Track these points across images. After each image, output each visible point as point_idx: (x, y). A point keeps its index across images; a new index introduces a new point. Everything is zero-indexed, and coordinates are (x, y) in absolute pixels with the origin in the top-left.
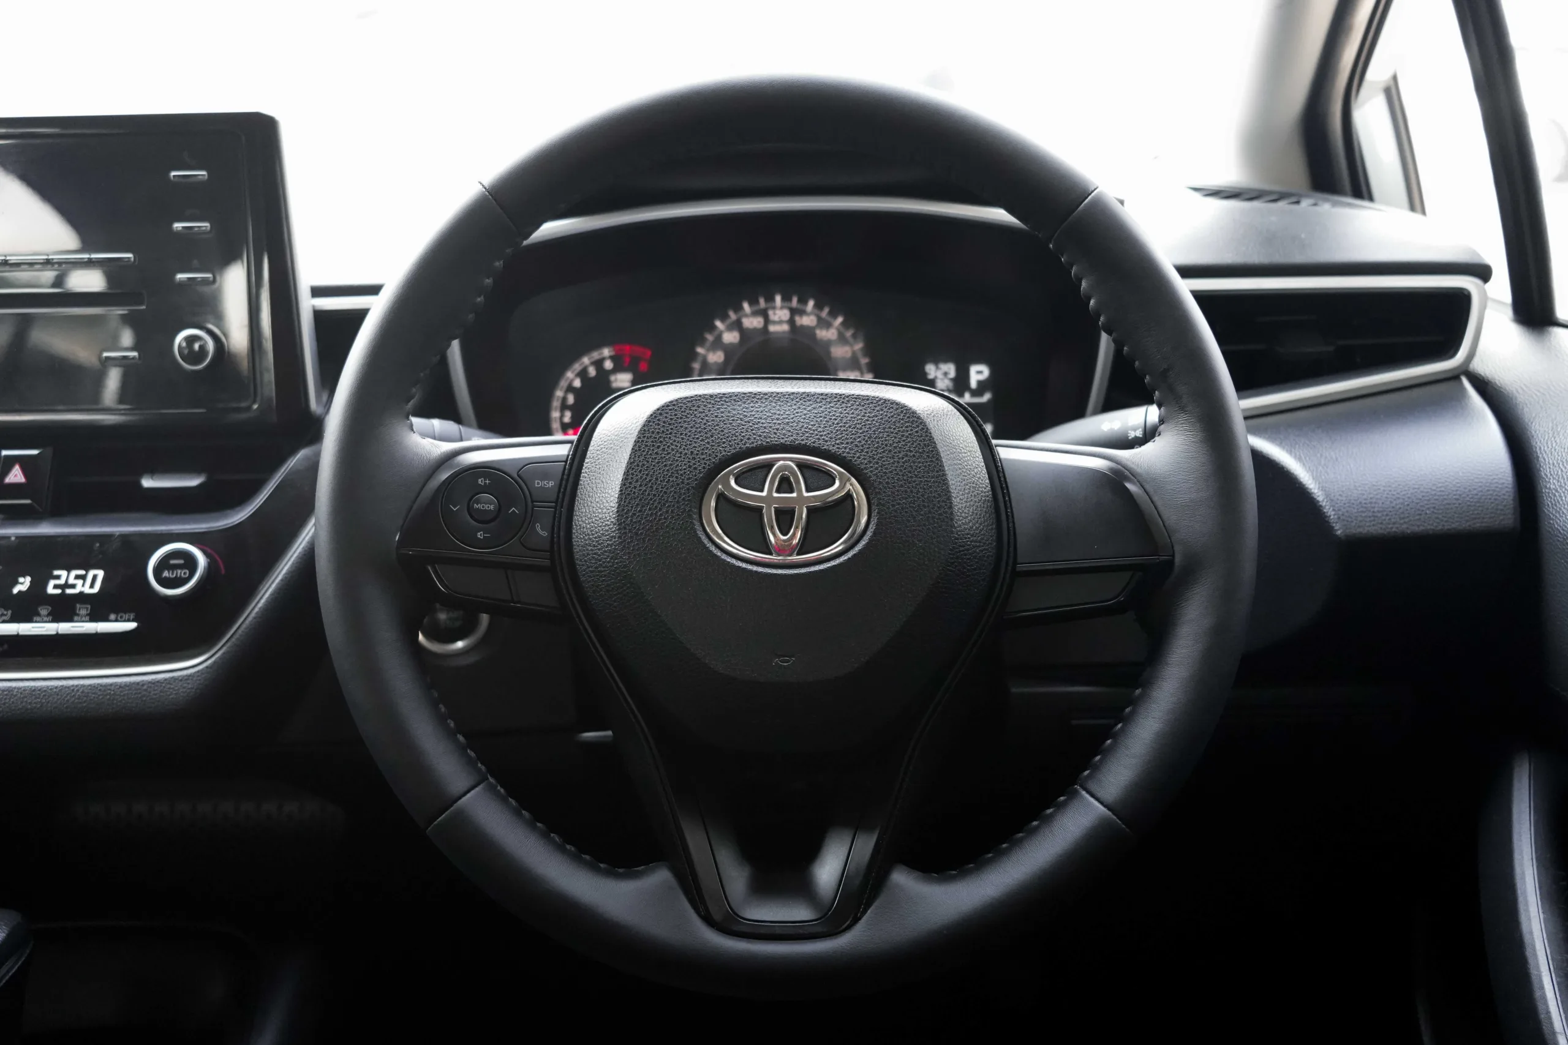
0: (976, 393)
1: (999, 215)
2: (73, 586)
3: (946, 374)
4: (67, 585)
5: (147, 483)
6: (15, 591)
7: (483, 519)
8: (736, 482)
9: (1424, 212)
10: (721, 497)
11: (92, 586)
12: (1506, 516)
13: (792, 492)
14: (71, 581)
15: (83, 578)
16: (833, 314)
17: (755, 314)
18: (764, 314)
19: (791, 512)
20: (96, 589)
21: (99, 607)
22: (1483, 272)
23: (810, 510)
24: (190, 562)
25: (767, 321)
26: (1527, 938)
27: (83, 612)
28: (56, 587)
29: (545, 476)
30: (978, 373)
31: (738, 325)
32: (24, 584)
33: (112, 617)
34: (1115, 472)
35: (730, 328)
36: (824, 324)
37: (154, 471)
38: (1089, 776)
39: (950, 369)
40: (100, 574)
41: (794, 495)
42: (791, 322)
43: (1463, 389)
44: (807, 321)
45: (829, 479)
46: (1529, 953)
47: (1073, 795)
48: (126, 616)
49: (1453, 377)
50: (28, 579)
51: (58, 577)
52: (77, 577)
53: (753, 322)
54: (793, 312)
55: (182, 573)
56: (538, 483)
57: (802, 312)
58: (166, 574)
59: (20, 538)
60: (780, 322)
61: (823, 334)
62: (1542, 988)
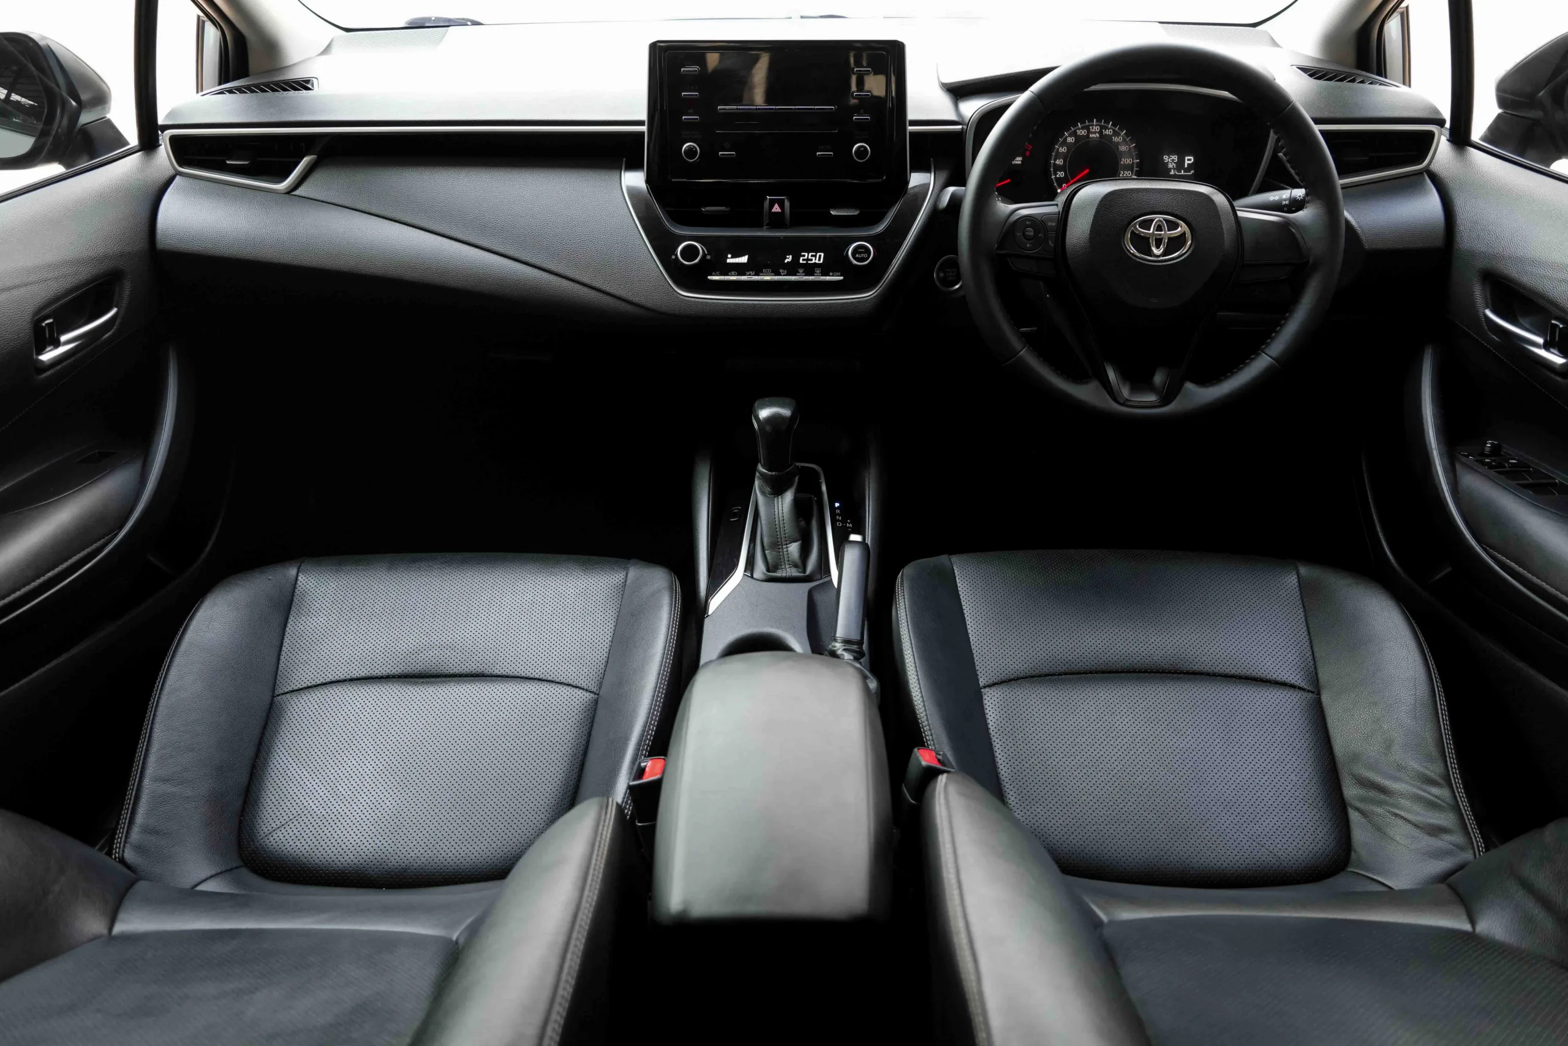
0: (1186, 170)
1: (1226, 94)
2: (811, 260)
3: (1173, 160)
4: (808, 260)
5: (833, 213)
6: (786, 261)
7: (1028, 238)
8: (1140, 227)
9: (1410, 86)
10: (1133, 233)
11: (819, 260)
12: (1439, 242)
13: (1162, 231)
14: (810, 257)
15: (815, 256)
16: (1121, 129)
17: (1082, 128)
18: (1087, 128)
19: (1161, 239)
20: (821, 261)
21: (825, 269)
22: (1441, 123)
23: (1169, 239)
24: (868, 251)
25: (1089, 132)
26: (1424, 416)
27: (818, 272)
28: (803, 260)
29: (1051, 220)
30: (1189, 160)
31: (1074, 134)
32: (789, 259)
33: (831, 274)
34: (1285, 222)
35: (1070, 135)
36: (1116, 134)
37: (835, 208)
38: (1265, 348)
39: (1175, 158)
40: (822, 254)
41: (1163, 232)
42: (1101, 133)
43: (1424, 179)
44: (1108, 132)
45: (1176, 226)
46: (1424, 421)
47: (1258, 355)
48: (837, 274)
49: (1420, 173)
50: (791, 256)
51: (804, 256)
52: (812, 256)
53: (1082, 132)
54: (1102, 127)
55: (865, 256)
56: (1050, 224)
57: (1106, 128)
58: (857, 256)
59: (785, 237)
60: (1095, 133)
61: (1116, 139)
62: (1429, 433)
